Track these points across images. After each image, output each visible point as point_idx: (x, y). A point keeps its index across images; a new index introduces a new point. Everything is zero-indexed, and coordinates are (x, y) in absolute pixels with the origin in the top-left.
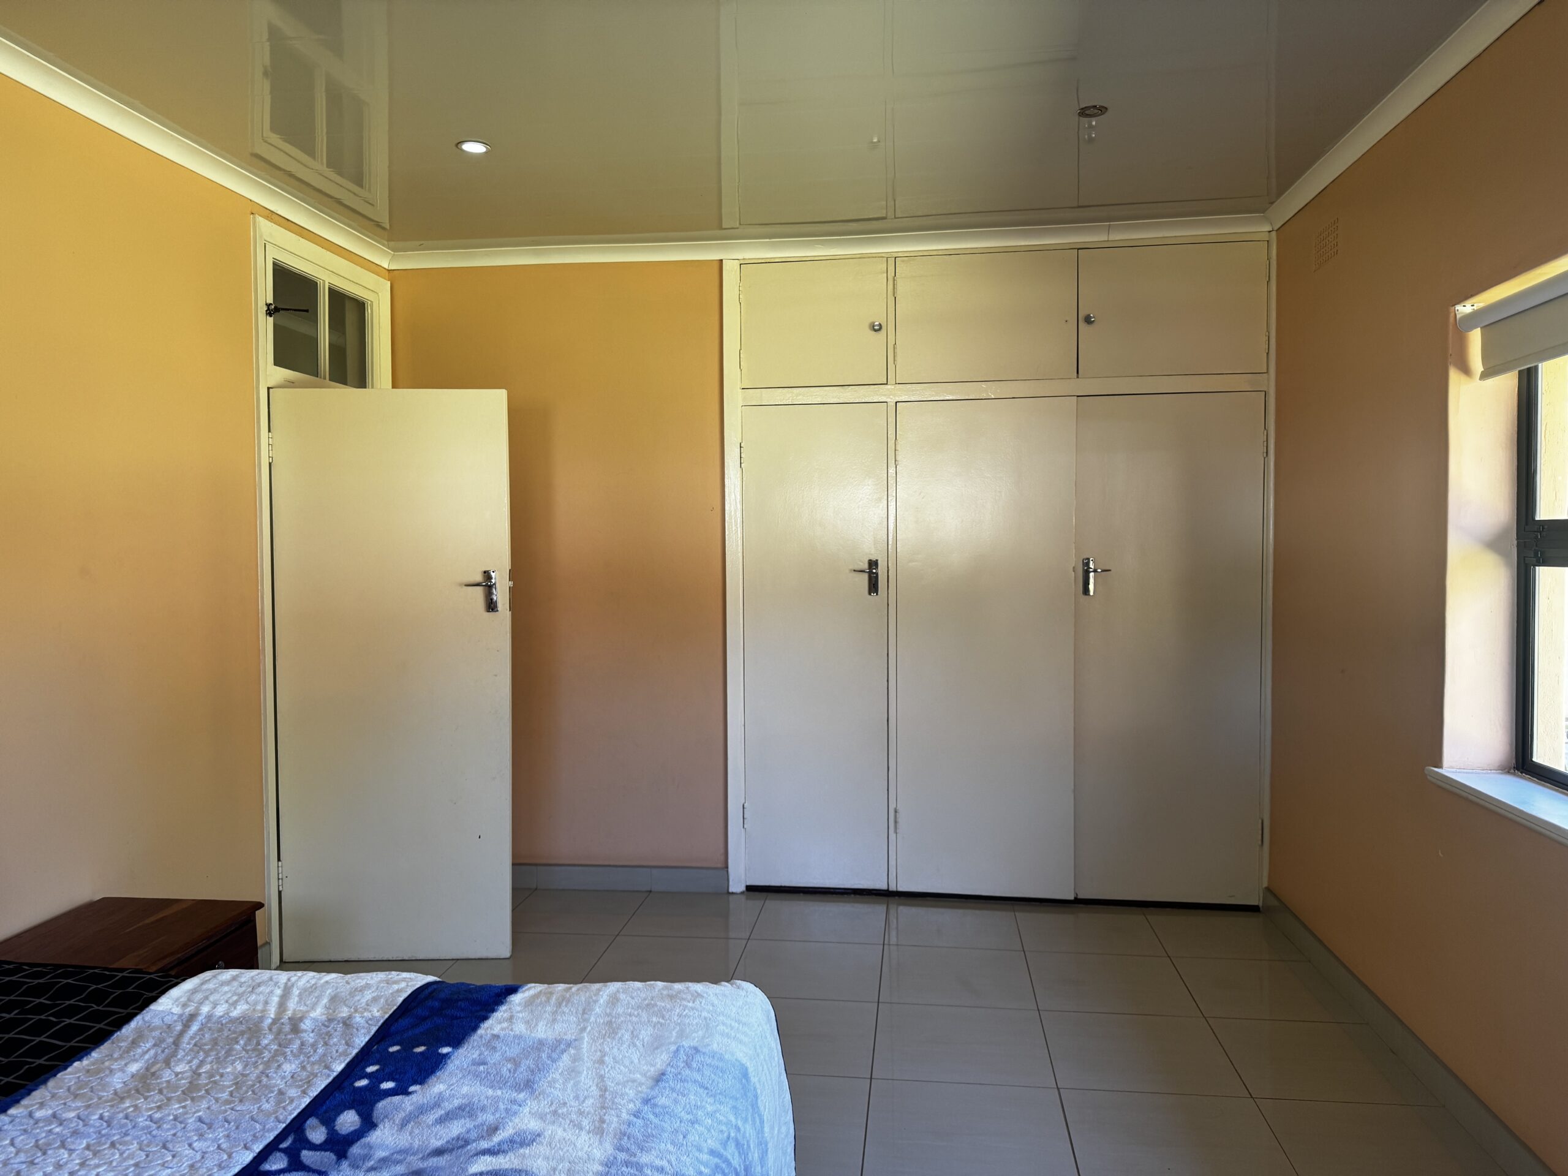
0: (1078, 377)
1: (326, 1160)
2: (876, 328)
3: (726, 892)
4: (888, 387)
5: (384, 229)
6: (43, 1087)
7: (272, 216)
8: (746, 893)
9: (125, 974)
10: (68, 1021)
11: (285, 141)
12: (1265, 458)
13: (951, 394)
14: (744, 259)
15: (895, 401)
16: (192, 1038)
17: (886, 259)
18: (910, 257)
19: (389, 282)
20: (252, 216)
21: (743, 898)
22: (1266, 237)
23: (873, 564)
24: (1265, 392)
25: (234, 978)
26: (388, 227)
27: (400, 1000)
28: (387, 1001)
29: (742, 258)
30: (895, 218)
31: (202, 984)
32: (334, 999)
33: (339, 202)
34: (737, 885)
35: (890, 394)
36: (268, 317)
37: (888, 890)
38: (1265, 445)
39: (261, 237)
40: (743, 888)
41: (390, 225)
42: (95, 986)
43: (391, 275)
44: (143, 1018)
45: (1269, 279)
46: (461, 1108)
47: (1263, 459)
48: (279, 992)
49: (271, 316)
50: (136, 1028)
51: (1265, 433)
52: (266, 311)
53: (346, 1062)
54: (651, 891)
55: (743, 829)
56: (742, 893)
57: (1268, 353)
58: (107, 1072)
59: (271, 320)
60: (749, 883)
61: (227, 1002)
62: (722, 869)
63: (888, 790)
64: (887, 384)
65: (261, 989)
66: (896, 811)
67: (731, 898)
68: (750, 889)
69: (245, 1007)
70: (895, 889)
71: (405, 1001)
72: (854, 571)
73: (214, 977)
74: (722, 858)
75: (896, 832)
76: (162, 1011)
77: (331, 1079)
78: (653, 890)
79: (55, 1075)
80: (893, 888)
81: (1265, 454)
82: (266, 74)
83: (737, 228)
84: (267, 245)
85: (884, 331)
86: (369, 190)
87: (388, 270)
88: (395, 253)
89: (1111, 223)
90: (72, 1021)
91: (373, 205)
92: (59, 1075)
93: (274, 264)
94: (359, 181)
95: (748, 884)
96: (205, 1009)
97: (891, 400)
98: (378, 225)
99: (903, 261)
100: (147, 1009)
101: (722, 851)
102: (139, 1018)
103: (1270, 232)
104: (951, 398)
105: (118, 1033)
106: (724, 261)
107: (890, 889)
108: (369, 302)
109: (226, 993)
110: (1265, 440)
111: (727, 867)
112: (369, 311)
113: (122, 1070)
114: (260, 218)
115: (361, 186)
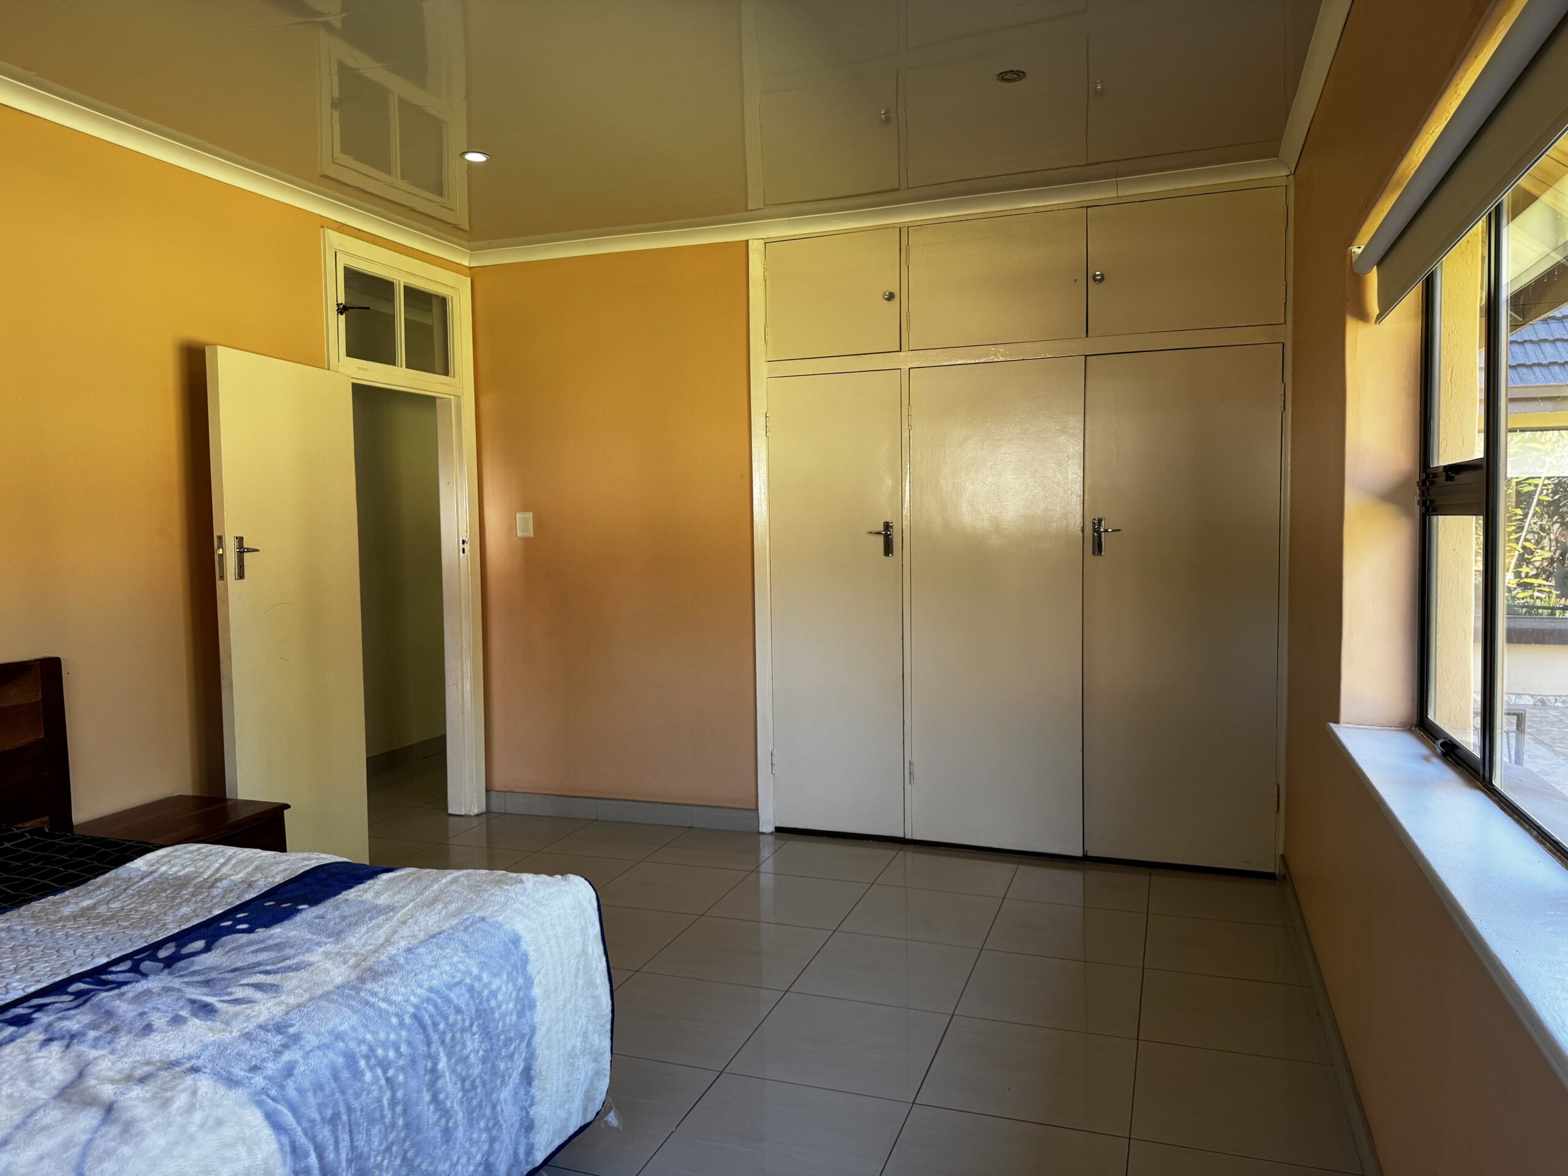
0: (1087, 336)
1: (155, 967)
2: (891, 297)
3: (757, 831)
4: (902, 354)
5: (466, 231)
6: (17, 909)
7: (342, 228)
8: (775, 833)
9: (132, 843)
10: (70, 871)
11: (357, 159)
12: (1282, 412)
13: (962, 359)
14: (768, 238)
15: (908, 367)
16: (140, 887)
17: (898, 229)
18: (921, 226)
19: (470, 278)
20: (322, 229)
21: (770, 839)
22: (1283, 182)
23: (887, 526)
24: (1283, 343)
25: (198, 850)
26: (468, 229)
27: (302, 871)
28: (291, 872)
29: (766, 237)
30: (908, 188)
31: (173, 852)
32: (257, 869)
33: (412, 209)
34: (767, 826)
35: (905, 360)
36: (339, 315)
37: (904, 838)
38: (1283, 399)
39: (331, 246)
40: (771, 829)
41: (470, 226)
42: (105, 850)
43: (473, 273)
44: (116, 872)
45: (1287, 226)
46: (277, 945)
47: (1281, 413)
48: (222, 860)
49: (342, 314)
50: (108, 878)
51: (1283, 387)
52: (338, 310)
53: (226, 909)
54: (692, 827)
55: (771, 775)
56: (771, 833)
57: (1285, 304)
58: (66, 903)
59: (342, 318)
60: (778, 825)
61: (182, 865)
62: (753, 810)
63: (904, 743)
64: (900, 351)
65: (210, 858)
66: (910, 764)
67: (762, 837)
68: (779, 830)
69: (192, 869)
70: (910, 837)
71: (304, 872)
72: (870, 533)
73: (185, 847)
74: (754, 800)
75: (910, 783)
76: (134, 868)
77: (205, 919)
78: (693, 826)
79: (30, 903)
80: (909, 836)
81: (1282, 408)
82: (334, 106)
83: (762, 209)
84: (338, 254)
85: (896, 301)
86: (448, 198)
87: (469, 268)
88: (473, 252)
89: (1118, 179)
90: (73, 871)
91: (453, 210)
92: (32, 904)
93: (345, 268)
94: (439, 190)
95: (776, 826)
96: (163, 869)
97: (905, 367)
98: (456, 227)
99: (915, 230)
100: (123, 866)
101: (754, 793)
102: (114, 871)
103: (1288, 176)
104: (961, 362)
105: (93, 880)
106: (750, 241)
107: (906, 837)
108: (450, 297)
109: (186, 859)
110: (1283, 394)
111: (757, 809)
112: (450, 305)
113: (76, 904)
114: (328, 230)
115: (441, 194)
